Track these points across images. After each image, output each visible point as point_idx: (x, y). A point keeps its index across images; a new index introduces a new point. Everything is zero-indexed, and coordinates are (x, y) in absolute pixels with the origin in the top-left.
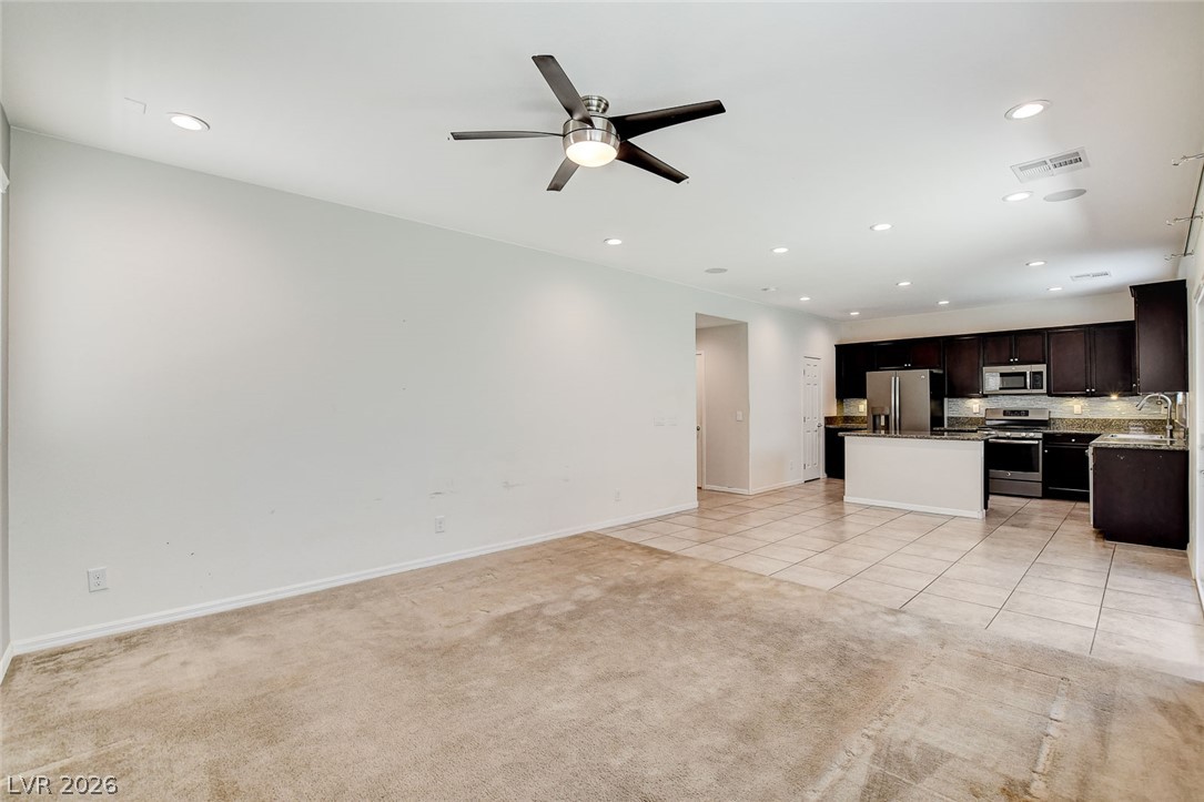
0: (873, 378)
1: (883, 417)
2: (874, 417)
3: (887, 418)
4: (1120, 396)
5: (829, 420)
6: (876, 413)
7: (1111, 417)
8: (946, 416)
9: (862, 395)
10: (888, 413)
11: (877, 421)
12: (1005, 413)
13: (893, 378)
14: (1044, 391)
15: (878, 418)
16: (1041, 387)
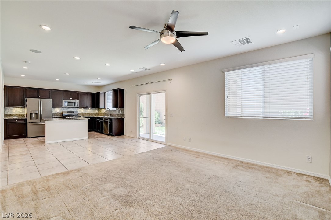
7: (88, 113)
10: (37, 113)
11: (32, 116)
12: (68, 112)
13: (40, 101)
14: (78, 107)
15: (32, 114)
16: (77, 106)
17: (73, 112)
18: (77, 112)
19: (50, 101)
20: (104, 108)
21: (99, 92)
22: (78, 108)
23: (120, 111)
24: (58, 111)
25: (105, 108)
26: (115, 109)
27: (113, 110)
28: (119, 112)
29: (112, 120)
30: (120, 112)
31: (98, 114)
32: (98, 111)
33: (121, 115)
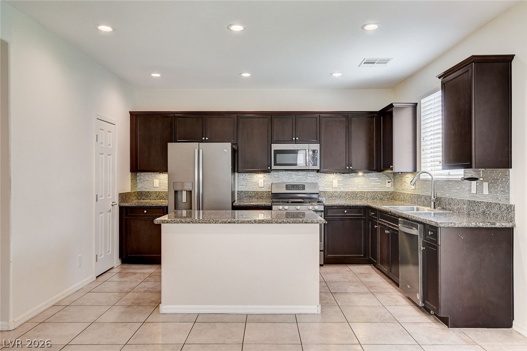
0: (176, 151)
1: (184, 193)
2: (176, 192)
3: (190, 193)
4: (364, 173)
5: (123, 196)
6: (178, 188)
7: (355, 189)
8: (236, 190)
9: (164, 169)
10: (190, 188)
11: (179, 197)
12: (287, 187)
13: (196, 151)
14: (318, 168)
15: (179, 193)
16: (315, 165)
17: (303, 187)
18: (315, 185)
19: (225, 149)
20: (410, 169)
21: (391, 106)
22: (318, 171)
23: (486, 184)
24: (260, 182)
25: (415, 170)
26: (459, 173)
27: (448, 181)
28: (479, 189)
29: (435, 235)
30: (486, 191)
31: (393, 197)
32: (394, 185)
33: (489, 205)
